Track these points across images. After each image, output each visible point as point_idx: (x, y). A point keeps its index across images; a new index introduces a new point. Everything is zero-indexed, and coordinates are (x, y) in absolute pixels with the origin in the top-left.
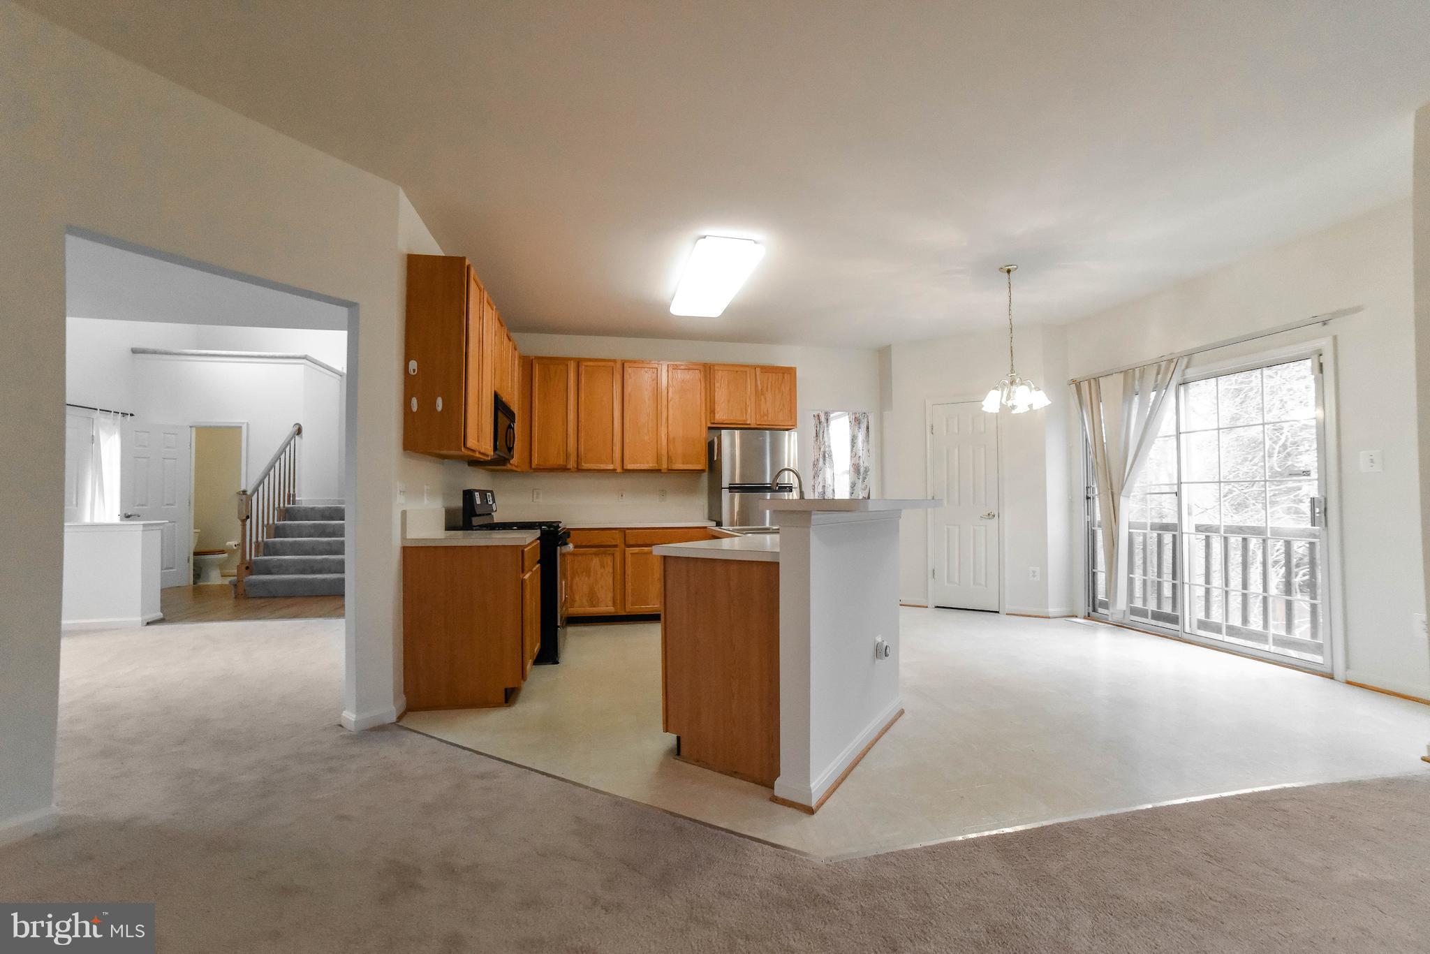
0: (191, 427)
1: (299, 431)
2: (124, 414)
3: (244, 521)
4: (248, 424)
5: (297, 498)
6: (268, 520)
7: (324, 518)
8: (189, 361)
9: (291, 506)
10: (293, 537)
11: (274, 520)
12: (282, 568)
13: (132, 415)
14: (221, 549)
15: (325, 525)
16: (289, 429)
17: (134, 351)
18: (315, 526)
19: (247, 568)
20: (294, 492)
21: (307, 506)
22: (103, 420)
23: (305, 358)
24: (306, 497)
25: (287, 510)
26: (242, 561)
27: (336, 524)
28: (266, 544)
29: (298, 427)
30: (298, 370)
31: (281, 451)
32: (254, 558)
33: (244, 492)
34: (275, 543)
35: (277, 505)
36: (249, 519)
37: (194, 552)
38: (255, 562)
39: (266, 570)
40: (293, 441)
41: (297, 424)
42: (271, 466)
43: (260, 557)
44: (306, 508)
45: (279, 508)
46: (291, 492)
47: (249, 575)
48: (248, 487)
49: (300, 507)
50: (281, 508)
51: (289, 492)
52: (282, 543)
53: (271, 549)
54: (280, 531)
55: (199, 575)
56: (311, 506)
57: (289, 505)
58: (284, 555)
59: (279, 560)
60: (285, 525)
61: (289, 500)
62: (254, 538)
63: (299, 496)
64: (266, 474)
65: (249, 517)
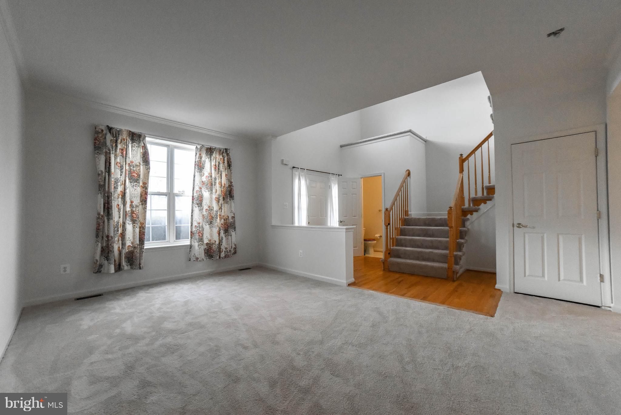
1: (409, 174)
2: (339, 176)
3: (387, 226)
4: (384, 172)
5: (409, 213)
6: (397, 226)
7: (425, 225)
8: (362, 145)
9: (407, 217)
10: (409, 236)
11: (399, 225)
12: (407, 255)
13: (342, 176)
14: (373, 238)
15: (428, 229)
16: (404, 173)
17: (341, 146)
18: (422, 230)
19: (389, 254)
20: (408, 209)
21: (416, 217)
22: (332, 179)
23: (410, 131)
24: (415, 212)
25: (405, 220)
26: (387, 249)
27: (433, 229)
28: (397, 239)
29: (408, 171)
30: (407, 138)
31: (402, 186)
32: (392, 248)
33: (387, 209)
34: (401, 240)
35: (400, 217)
36: (389, 226)
37: (364, 240)
38: (393, 250)
39: (398, 255)
40: (406, 181)
41: (407, 170)
42: (397, 195)
43: (395, 248)
44: (415, 218)
45: (402, 218)
46: (407, 210)
47: (391, 257)
48: (388, 206)
49: (412, 218)
50: (403, 218)
51: (406, 209)
52: (405, 239)
53: (399, 243)
54: (402, 232)
55: (366, 251)
56: (418, 217)
57: (405, 217)
58: (406, 246)
59: (404, 250)
60: (404, 229)
61: (405, 214)
62: (391, 236)
63: (411, 212)
64: (395, 199)
65: (389, 224)
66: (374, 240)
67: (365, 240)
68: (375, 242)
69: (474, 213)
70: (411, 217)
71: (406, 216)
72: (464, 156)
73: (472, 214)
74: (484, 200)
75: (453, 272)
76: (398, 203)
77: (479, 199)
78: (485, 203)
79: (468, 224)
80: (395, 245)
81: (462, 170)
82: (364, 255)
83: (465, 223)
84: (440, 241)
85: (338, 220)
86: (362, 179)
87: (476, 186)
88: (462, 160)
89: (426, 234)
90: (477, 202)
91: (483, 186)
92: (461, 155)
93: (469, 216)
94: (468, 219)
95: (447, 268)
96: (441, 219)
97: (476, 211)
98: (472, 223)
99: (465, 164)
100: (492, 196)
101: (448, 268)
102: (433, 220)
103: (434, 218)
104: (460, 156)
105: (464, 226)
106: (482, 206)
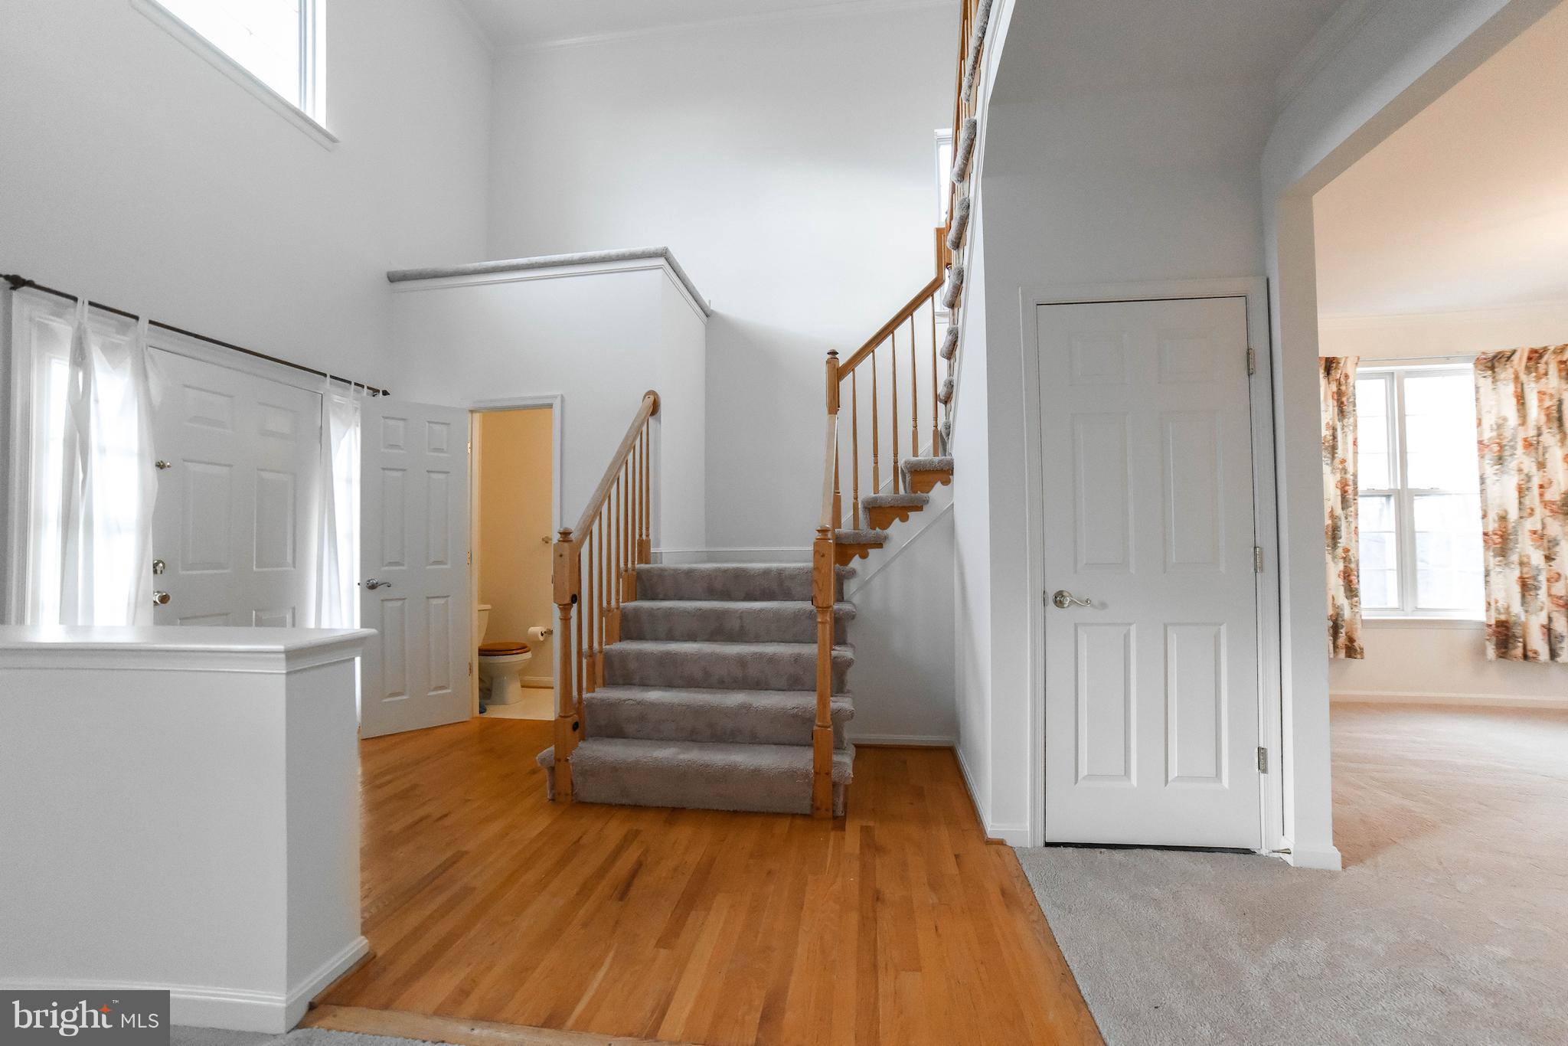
0: (472, 412)
1: (655, 409)
2: (375, 391)
3: (565, 609)
4: (562, 396)
5: (653, 550)
6: (609, 602)
7: (712, 594)
9: (643, 566)
10: (656, 639)
11: (617, 601)
12: (648, 725)
13: (385, 393)
14: (520, 641)
16: (636, 404)
17: (394, 278)
18: (702, 615)
19: (575, 726)
20: (648, 536)
21: (677, 565)
22: (336, 399)
23: (664, 254)
24: (674, 546)
25: (639, 576)
26: (565, 705)
27: (743, 611)
28: (608, 658)
29: (652, 398)
30: (653, 279)
31: (628, 446)
32: (589, 695)
33: (565, 535)
34: (623, 656)
35: (622, 565)
36: (575, 606)
37: (480, 650)
38: (591, 705)
39: (614, 728)
40: (644, 429)
41: (651, 393)
42: (611, 479)
43: (602, 694)
44: (675, 570)
45: (626, 571)
46: (644, 537)
47: (583, 738)
48: (573, 524)
49: (663, 570)
50: (630, 571)
51: (641, 535)
52: (640, 656)
53: (617, 673)
54: (630, 627)
55: (488, 691)
56: (686, 566)
57: (637, 566)
58: (645, 684)
59: (639, 703)
60: (636, 610)
61: (640, 552)
62: (585, 646)
63: (658, 545)
64: (604, 495)
65: (575, 599)
66: (523, 649)
67: (483, 652)
68: (528, 655)
69: (872, 552)
70: (659, 566)
71: (640, 561)
72: (843, 359)
73: (864, 556)
74: (902, 510)
75: (835, 785)
76: (614, 511)
77: (889, 505)
78: (904, 519)
79: (851, 587)
80: (600, 680)
81: (834, 406)
82: (482, 710)
83: (842, 584)
84: (772, 660)
85: (357, 579)
86: (477, 416)
87: (876, 463)
88: (838, 371)
89: (718, 629)
90: (881, 513)
91: (896, 462)
92: (833, 353)
93: (856, 563)
94: (853, 573)
95: (810, 768)
96: (766, 573)
97: (879, 544)
98: (865, 585)
99: (846, 384)
100: (925, 495)
101: (816, 773)
102: (739, 575)
103: (744, 570)
104: (829, 356)
105: (840, 597)
106: (896, 529)
